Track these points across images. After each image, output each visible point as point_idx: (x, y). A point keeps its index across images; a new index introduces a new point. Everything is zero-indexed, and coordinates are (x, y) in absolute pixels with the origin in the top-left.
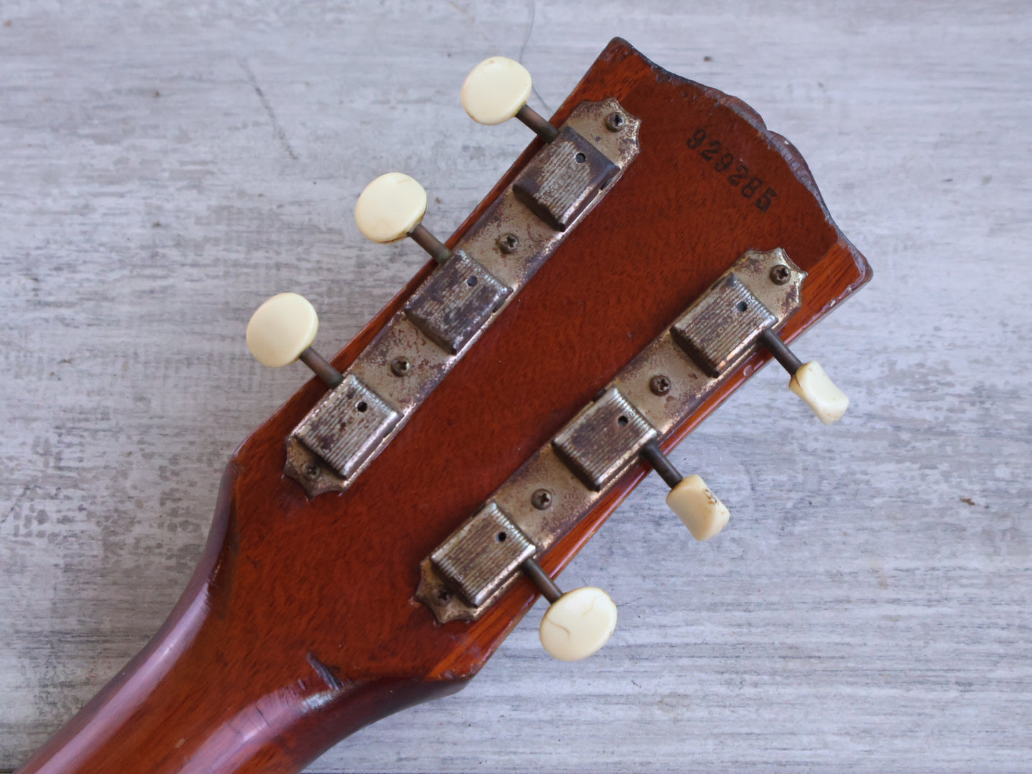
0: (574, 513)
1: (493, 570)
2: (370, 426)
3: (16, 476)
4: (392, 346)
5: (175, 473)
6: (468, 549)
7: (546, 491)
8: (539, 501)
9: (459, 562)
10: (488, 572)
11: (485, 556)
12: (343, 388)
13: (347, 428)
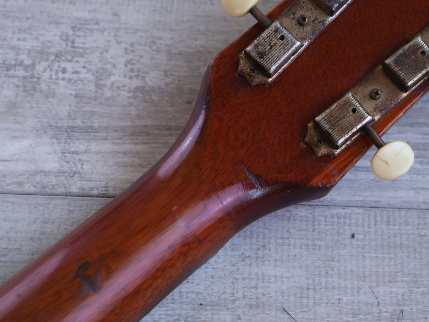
0: (393, 103)
1: (348, 128)
2: (286, 48)
3: (51, 50)
4: (299, 10)
5: (133, 51)
6: (335, 116)
7: (378, 90)
8: (374, 96)
9: (330, 122)
10: (345, 129)
11: (344, 120)
12: (272, 27)
13: (273, 48)
